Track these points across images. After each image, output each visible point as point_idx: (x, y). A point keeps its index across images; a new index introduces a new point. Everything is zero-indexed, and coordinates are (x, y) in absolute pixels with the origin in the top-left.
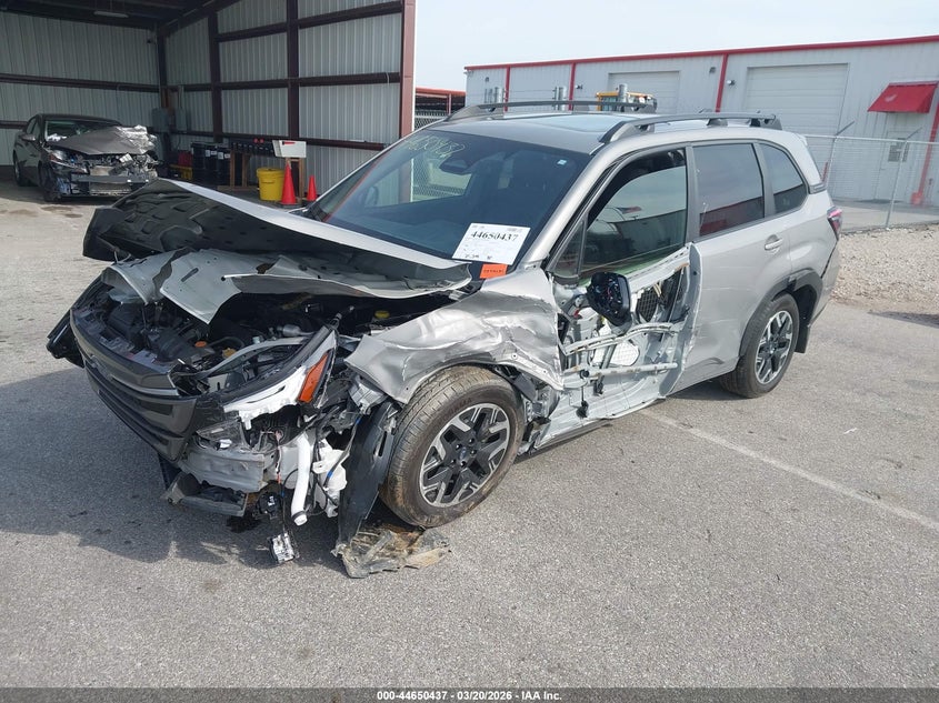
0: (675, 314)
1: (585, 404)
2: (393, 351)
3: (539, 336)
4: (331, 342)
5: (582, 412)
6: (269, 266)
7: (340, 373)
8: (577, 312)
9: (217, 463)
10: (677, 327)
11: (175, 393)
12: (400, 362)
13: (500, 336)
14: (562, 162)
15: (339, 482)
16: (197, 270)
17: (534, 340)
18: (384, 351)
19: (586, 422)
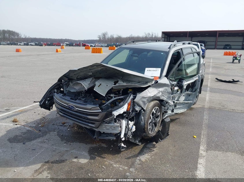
0: (194, 90)
1: (173, 109)
2: (144, 97)
3: (167, 92)
4: (132, 97)
5: (173, 111)
6: (117, 82)
7: (134, 103)
8: (174, 87)
9: (107, 127)
10: (194, 93)
11: (101, 111)
12: (145, 100)
13: (161, 93)
14: (162, 53)
15: (134, 129)
16: (101, 84)
17: (167, 93)
18: (141, 98)
19: (173, 113)
